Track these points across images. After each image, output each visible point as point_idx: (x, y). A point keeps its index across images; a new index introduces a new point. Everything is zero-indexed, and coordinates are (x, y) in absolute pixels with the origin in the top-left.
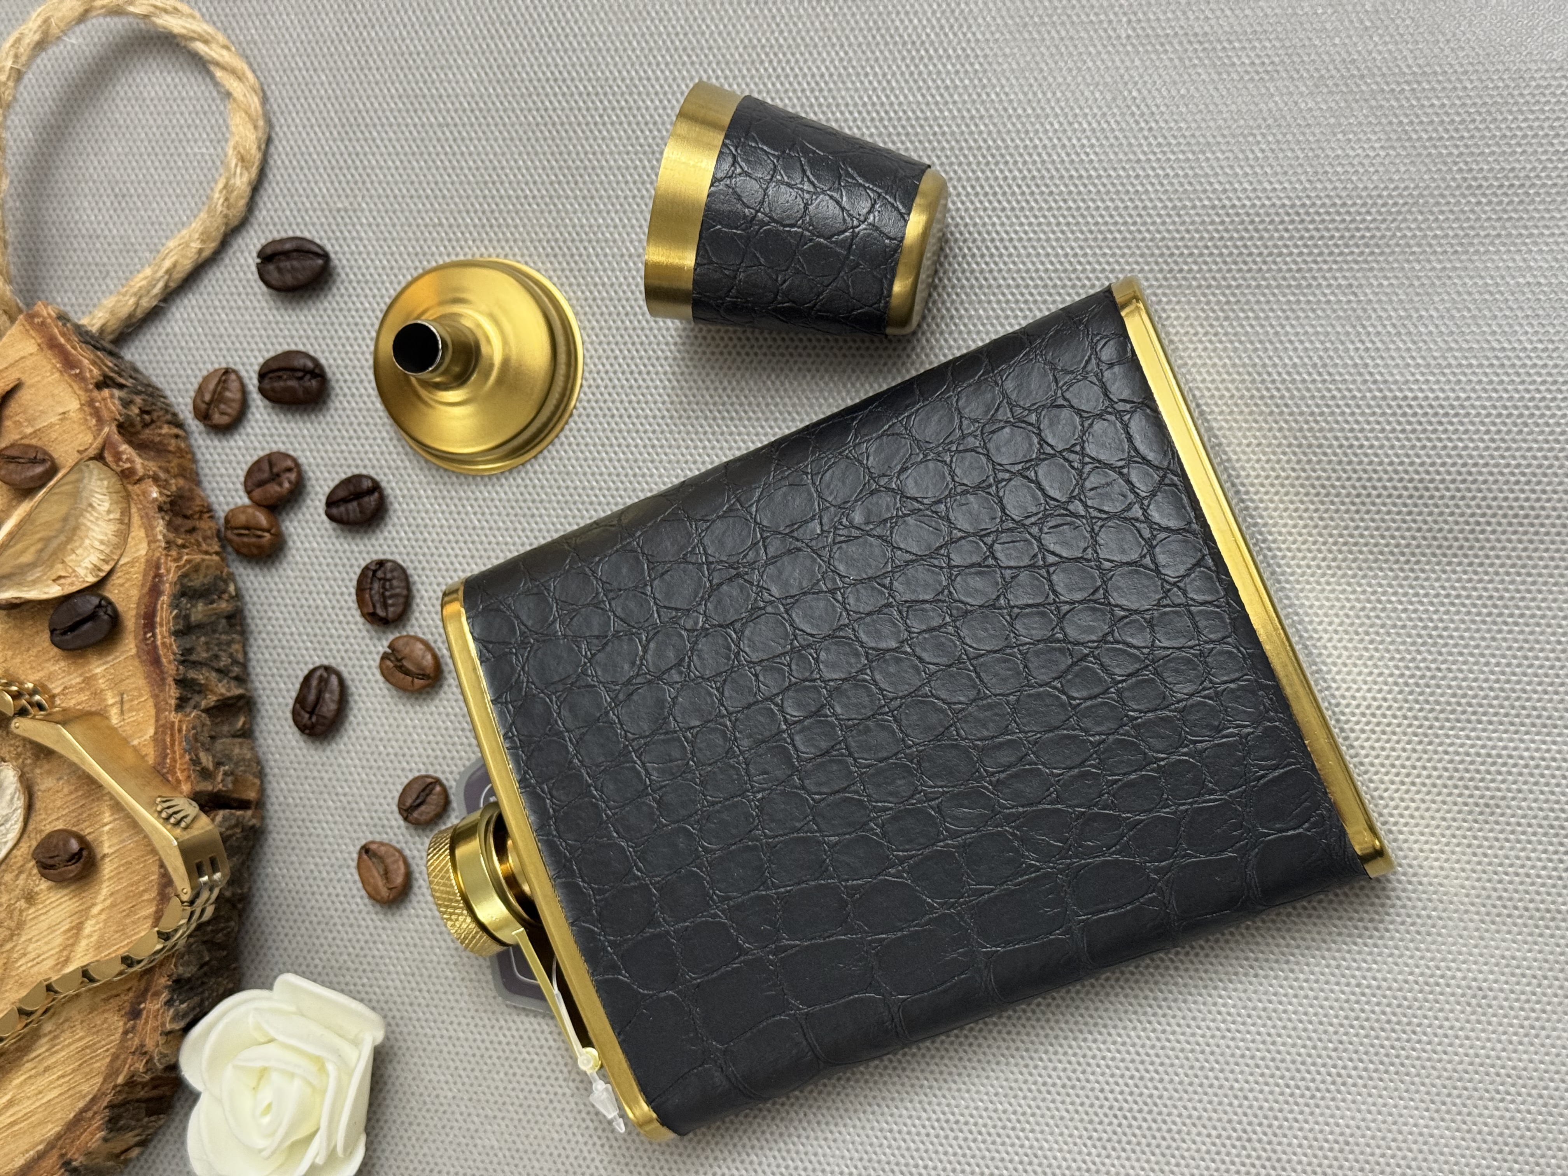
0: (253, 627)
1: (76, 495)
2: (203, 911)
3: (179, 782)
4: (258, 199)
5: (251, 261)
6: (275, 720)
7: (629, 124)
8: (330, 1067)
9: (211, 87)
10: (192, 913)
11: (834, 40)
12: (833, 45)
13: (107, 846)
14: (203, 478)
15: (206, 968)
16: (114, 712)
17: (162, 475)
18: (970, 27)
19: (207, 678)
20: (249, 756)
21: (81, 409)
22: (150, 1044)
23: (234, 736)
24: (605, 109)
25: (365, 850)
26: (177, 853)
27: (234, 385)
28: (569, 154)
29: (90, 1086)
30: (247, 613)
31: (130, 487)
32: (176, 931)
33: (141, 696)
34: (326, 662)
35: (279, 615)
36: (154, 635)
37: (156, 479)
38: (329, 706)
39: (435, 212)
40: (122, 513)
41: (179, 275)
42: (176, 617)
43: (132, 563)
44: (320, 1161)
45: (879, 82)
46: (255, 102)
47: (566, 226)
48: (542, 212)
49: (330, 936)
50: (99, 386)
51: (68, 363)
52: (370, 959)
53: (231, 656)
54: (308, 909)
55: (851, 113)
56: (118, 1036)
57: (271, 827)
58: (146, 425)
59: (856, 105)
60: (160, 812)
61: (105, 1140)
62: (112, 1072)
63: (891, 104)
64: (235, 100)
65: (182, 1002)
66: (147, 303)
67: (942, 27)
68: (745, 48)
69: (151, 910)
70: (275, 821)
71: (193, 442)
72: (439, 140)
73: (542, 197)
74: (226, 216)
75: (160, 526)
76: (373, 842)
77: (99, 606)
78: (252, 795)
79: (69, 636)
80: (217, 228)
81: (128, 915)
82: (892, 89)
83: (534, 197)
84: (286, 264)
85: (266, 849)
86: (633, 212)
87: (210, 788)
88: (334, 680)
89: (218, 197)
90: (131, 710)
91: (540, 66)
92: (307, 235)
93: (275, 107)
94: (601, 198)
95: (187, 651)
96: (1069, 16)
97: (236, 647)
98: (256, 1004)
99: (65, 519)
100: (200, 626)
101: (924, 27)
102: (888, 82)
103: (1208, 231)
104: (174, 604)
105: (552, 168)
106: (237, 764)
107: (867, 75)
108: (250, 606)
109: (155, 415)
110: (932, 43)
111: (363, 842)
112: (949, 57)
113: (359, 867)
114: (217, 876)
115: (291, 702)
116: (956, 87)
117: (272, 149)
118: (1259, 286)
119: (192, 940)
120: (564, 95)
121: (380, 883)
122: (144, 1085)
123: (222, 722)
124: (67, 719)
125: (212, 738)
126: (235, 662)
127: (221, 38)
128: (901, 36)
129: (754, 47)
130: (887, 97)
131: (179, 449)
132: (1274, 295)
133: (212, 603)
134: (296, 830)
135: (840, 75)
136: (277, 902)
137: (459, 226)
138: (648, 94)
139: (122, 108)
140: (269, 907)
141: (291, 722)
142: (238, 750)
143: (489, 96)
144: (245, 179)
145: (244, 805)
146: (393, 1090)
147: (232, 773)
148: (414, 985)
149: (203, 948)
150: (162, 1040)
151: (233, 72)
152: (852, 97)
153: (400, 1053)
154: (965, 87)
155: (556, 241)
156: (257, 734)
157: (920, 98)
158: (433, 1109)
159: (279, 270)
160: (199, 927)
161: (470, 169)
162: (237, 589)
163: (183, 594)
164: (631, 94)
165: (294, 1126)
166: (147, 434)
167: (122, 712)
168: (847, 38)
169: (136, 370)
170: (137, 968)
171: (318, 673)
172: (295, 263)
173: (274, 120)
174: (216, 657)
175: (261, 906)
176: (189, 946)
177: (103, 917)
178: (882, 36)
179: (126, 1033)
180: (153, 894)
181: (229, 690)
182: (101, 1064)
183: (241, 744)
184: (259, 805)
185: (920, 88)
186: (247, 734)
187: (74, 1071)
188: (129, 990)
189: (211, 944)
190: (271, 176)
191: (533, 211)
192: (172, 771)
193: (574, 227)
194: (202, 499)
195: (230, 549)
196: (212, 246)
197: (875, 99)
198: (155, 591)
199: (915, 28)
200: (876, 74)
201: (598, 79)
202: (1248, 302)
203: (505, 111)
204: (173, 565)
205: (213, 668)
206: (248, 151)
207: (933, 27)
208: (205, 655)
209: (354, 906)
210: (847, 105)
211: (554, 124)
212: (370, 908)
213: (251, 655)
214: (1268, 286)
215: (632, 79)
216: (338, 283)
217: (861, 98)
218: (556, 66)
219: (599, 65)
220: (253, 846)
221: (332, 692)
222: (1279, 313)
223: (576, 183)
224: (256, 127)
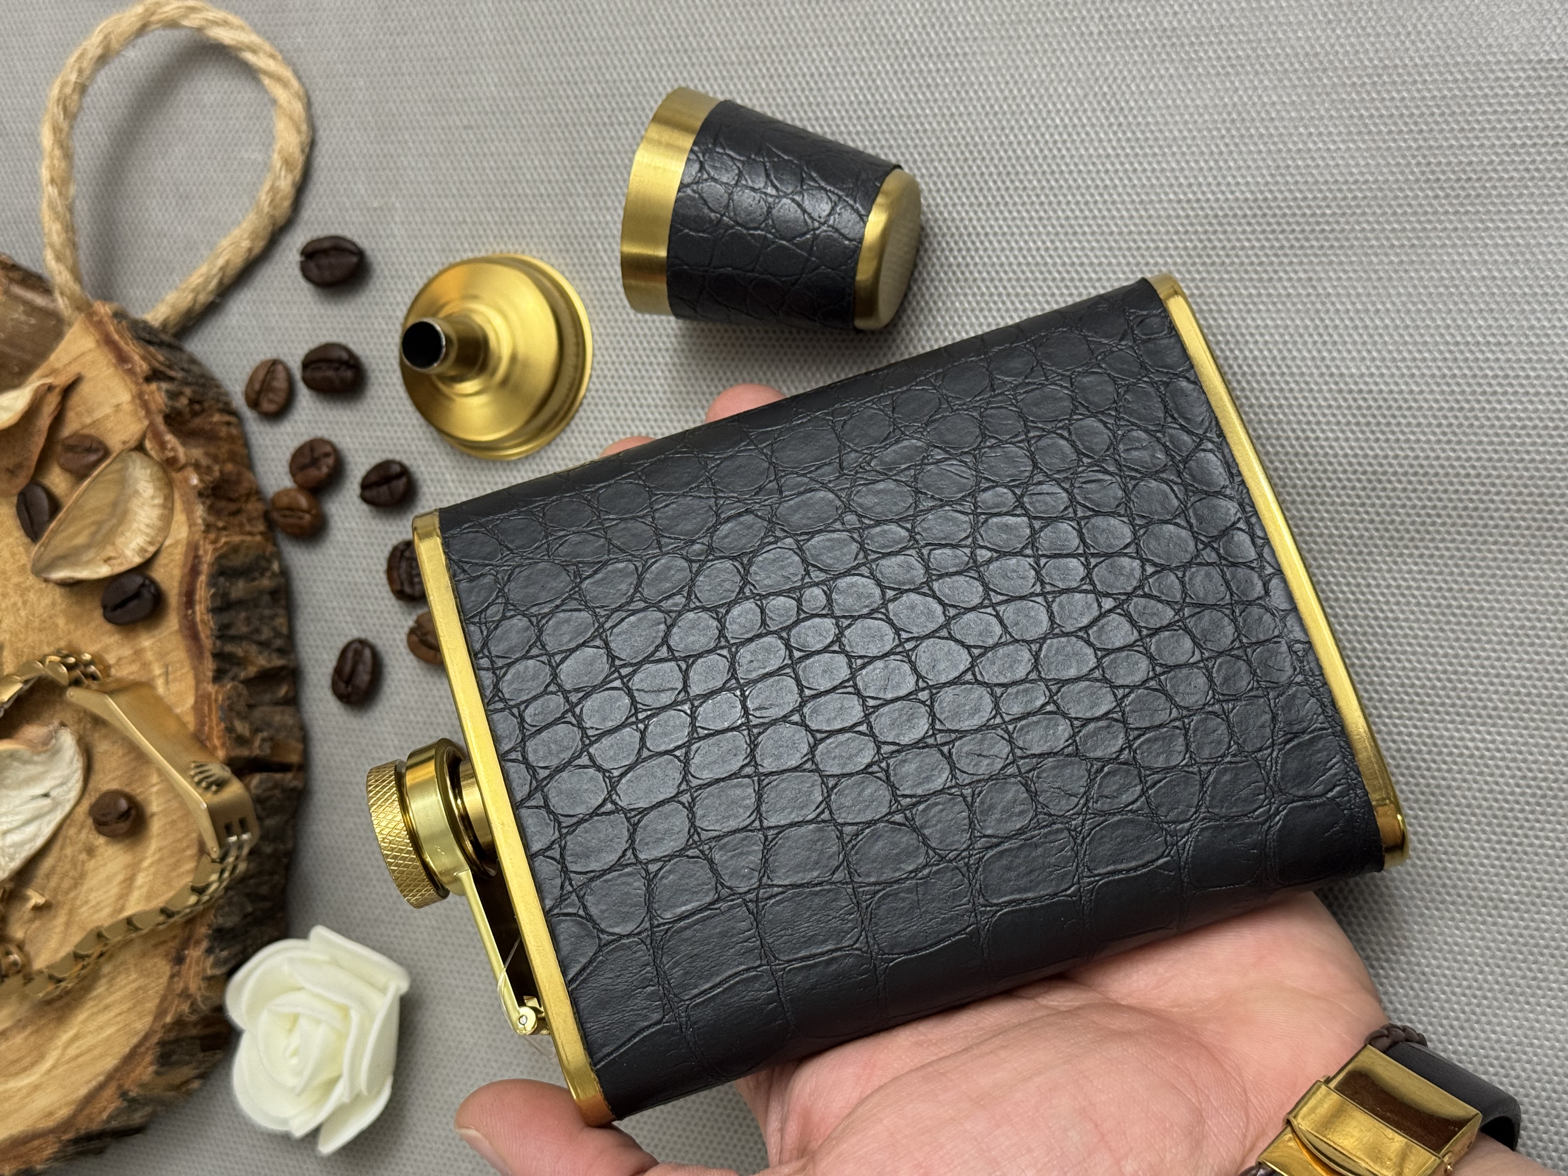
1: (123, 482)
2: (235, 868)
3: (215, 748)
5: (296, 258)
6: (317, 689)
8: (354, 1015)
9: (260, 94)
10: (223, 870)
11: (824, 40)
12: (823, 46)
13: (155, 805)
15: (249, 919)
16: (160, 683)
17: (207, 462)
19: (246, 652)
20: (292, 722)
21: (132, 401)
22: (193, 987)
23: (275, 704)
24: (613, 110)
26: (207, 815)
27: (281, 375)
29: (142, 1024)
31: (173, 475)
32: (208, 886)
33: (183, 668)
34: (363, 636)
36: (194, 613)
37: (197, 466)
38: (363, 677)
39: (460, 210)
40: (166, 498)
41: (231, 272)
42: (214, 596)
43: (175, 545)
44: (346, 1099)
45: (866, 81)
46: (298, 108)
47: (577, 223)
48: (556, 210)
50: (148, 379)
51: (122, 358)
53: (274, 629)
56: (164, 979)
58: (195, 414)
59: (843, 104)
60: (193, 777)
61: (157, 1073)
62: (160, 1013)
63: (876, 102)
64: (281, 106)
65: (223, 950)
66: (203, 298)
67: (924, 27)
69: (192, 864)
71: (247, 428)
72: (463, 141)
74: (272, 216)
75: (200, 511)
77: (143, 585)
78: (294, 758)
79: (118, 612)
80: (264, 227)
81: (173, 870)
82: (877, 88)
84: (324, 261)
87: (246, 754)
89: (264, 198)
90: (175, 680)
93: (319, 111)
95: (225, 627)
97: (281, 620)
98: (293, 954)
99: (115, 504)
100: (240, 602)
101: (907, 27)
102: (874, 81)
103: (1173, 225)
104: (212, 582)
106: (278, 731)
107: (853, 74)
108: (297, 582)
109: (206, 405)
110: (915, 42)
112: (930, 56)
114: (245, 837)
115: (331, 673)
116: (937, 85)
117: (316, 152)
119: (231, 893)
122: (193, 1024)
123: (262, 691)
124: (119, 689)
125: (251, 707)
126: (278, 634)
127: (267, 47)
128: (886, 36)
129: (749, 48)
130: (873, 95)
131: (231, 435)
133: (254, 579)
134: (338, 791)
135: (829, 75)
137: (481, 223)
140: (316, 862)
141: (330, 690)
142: (282, 717)
143: (509, 99)
144: (290, 181)
145: (285, 768)
147: (271, 739)
148: (439, 938)
149: (243, 900)
150: (203, 985)
151: (278, 79)
152: (840, 96)
153: (427, 1001)
154: (946, 85)
155: (569, 237)
156: (302, 701)
157: (903, 96)
159: (319, 267)
160: (235, 881)
161: (491, 168)
162: (283, 567)
163: (222, 573)
165: (318, 1071)
167: (167, 683)
168: (836, 38)
169: (194, 361)
170: (176, 918)
171: (355, 646)
172: (333, 260)
173: (317, 124)
174: (258, 630)
176: (226, 898)
177: (152, 870)
178: (869, 36)
179: (172, 976)
180: (193, 852)
181: (269, 661)
182: (151, 1005)
183: (285, 712)
184: (303, 767)
185: (903, 87)
186: (293, 701)
187: (129, 1009)
188: (174, 937)
189: (253, 897)
190: (314, 178)
191: (548, 208)
192: (209, 738)
193: (584, 223)
194: (252, 482)
195: (278, 530)
196: (260, 245)
197: (861, 97)
198: (194, 571)
199: (899, 28)
200: (862, 74)
204: (210, 548)
205: (253, 641)
206: (292, 155)
207: (916, 27)
208: (245, 629)
216: (372, 279)
217: (848, 97)
220: (297, 806)
221: (366, 664)
223: (587, 181)
224: (299, 132)
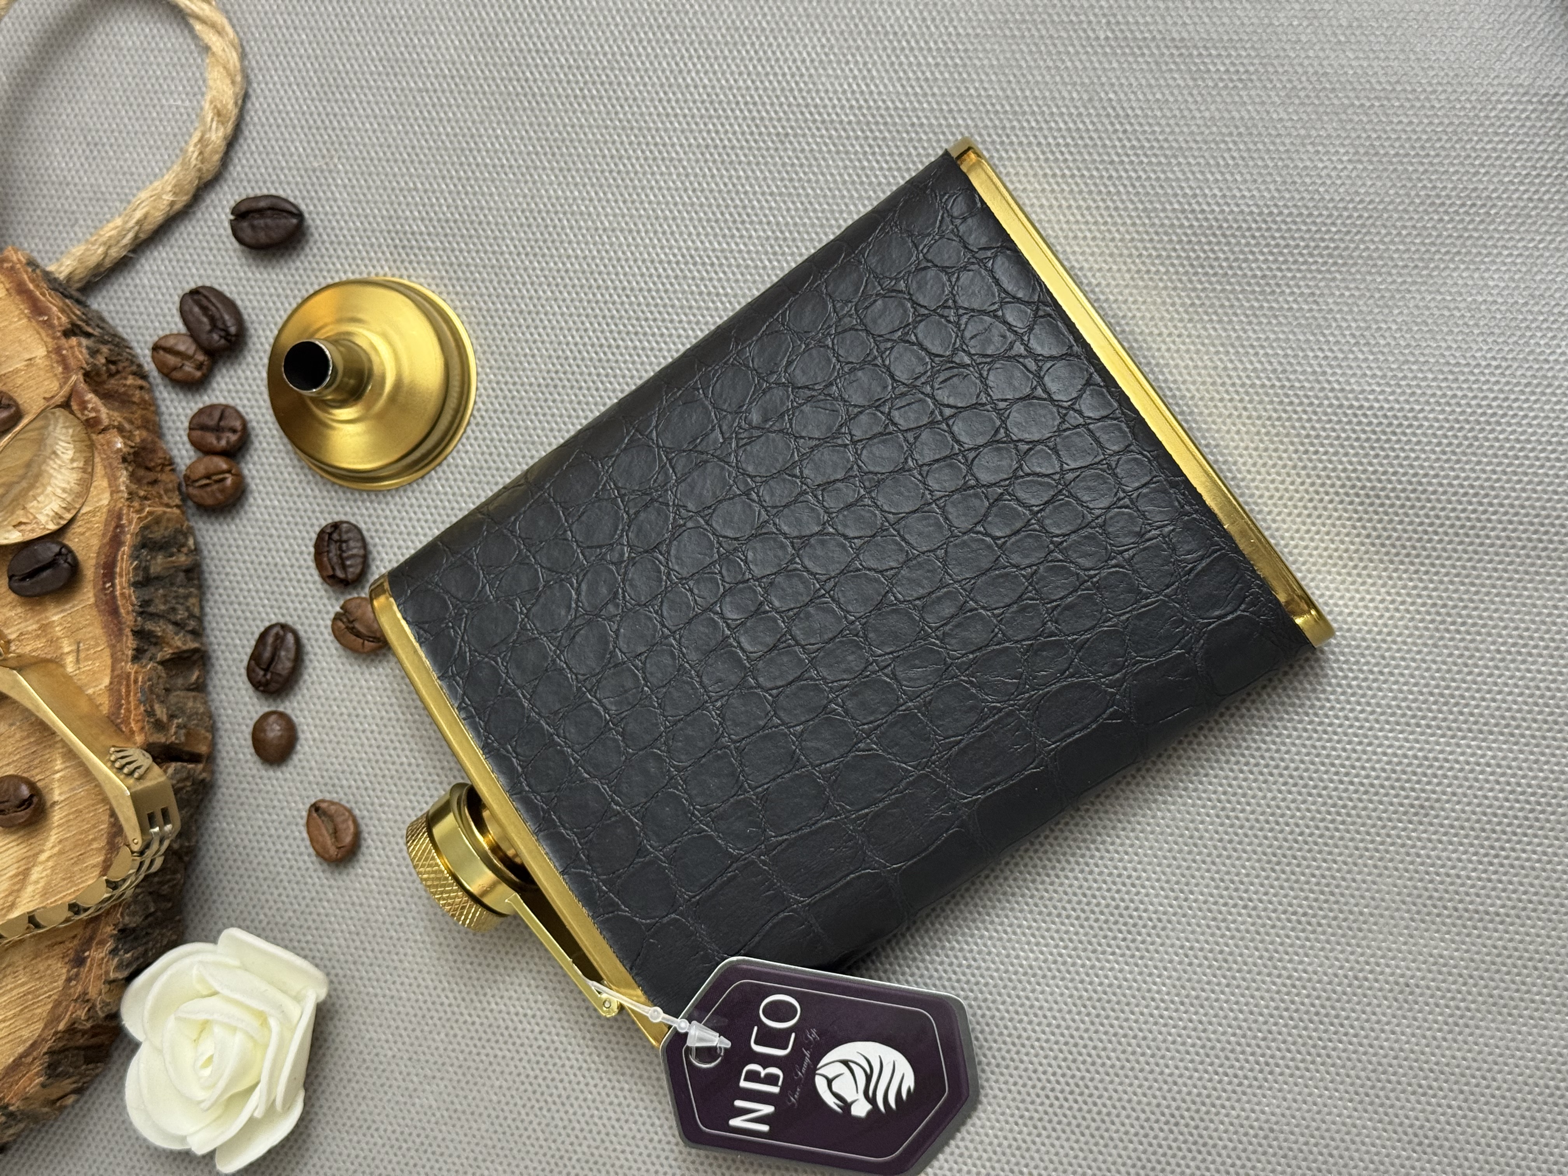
0: (210, 582)
1: (40, 442)
2: (152, 862)
3: (132, 732)
4: (232, 154)
5: (225, 217)
6: (228, 676)
7: (609, 98)
8: (273, 1022)
9: (189, 41)
10: (142, 864)
11: (817, 26)
12: (816, 32)
13: (57, 794)
14: (166, 431)
15: (150, 919)
16: (70, 660)
17: (127, 426)
18: (951, 20)
19: (164, 631)
20: (201, 710)
21: (48, 356)
22: (93, 992)
23: (188, 690)
24: (585, 83)
25: (316, 808)
26: (130, 803)
28: (548, 125)
29: (31, 1031)
30: (205, 568)
31: (94, 437)
32: (124, 880)
33: (97, 645)
34: (282, 620)
35: (237, 571)
36: (113, 586)
37: (120, 430)
38: (284, 664)
39: (411, 176)
40: (86, 463)
41: (149, 227)
42: (136, 569)
43: (93, 513)
44: (258, 1114)
45: (860, 70)
46: (233, 57)
47: (541, 197)
48: (518, 182)
49: (276, 892)
50: (67, 334)
51: (37, 309)
52: (315, 916)
53: (187, 609)
54: (255, 865)
55: (830, 99)
56: (61, 982)
57: (220, 782)
58: (111, 375)
59: (835, 92)
60: (114, 762)
61: (43, 1086)
62: (53, 1019)
63: (871, 93)
64: (213, 54)
65: (126, 952)
66: (115, 253)
67: (924, 20)
68: (728, 29)
69: (101, 858)
70: (224, 776)
71: (157, 394)
72: (417, 105)
73: (519, 167)
74: (200, 170)
75: (123, 477)
76: (323, 801)
77: (60, 554)
78: (203, 749)
79: (27, 583)
80: (190, 181)
81: (75, 863)
82: (872, 78)
83: (511, 167)
84: (260, 222)
85: (215, 804)
86: (609, 186)
87: (163, 740)
88: (290, 638)
89: (193, 151)
90: (87, 659)
91: (522, 37)
92: (281, 193)
93: (254, 63)
94: (578, 170)
95: (146, 603)
96: (1050, 15)
97: (192, 600)
98: (199, 958)
99: (28, 465)
100: (158, 578)
101: (906, 19)
102: (869, 71)
103: (1177, 235)
104: (134, 556)
105: (530, 139)
106: (190, 718)
107: (847, 63)
108: (208, 561)
109: (121, 366)
110: (914, 35)
111: (313, 801)
112: (930, 49)
113: (308, 825)
114: (168, 827)
115: (246, 659)
116: (936, 79)
117: (249, 105)
118: (1223, 290)
119: (139, 890)
120: (545, 66)
121: (329, 841)
122: (84, 1033)
123: (177, 675)
124: (22, 666)
125: (167, 690)
126: (192, 616)
128: (883, 26)
129: (737, 29)
130: (867, 85)
131: (143, 400)
132: (1238, 299)
133: (171, 555)
134: (245, 785)
135: (821, 62)
136: (224, 857)
137: (434, 192)
138: (629, 70)
139: (97, 56)
140: (215, 861)
141: (245, 678)
142: (191, 703)
143: (471, 64)
144: (221, 134)
145: (195, 758)
146: (333, 1047)
147: (185, 727)
148: (358, 943)
149: (149, 898)
150: (105, 988)
151: (213, 26)
152: (832, 84)
153: (341, 1010)
154: (945, 80)
155: (531, 211)
156: (210, 688)
157: (900, 89)
158: (372, 1066)
159: (253, 227)
160: (146, 877)
161: (447, 135)
162: (196, 543)
163: (144, 546)
164: (612, 69)
165: (234, 1079)
166: (112, 384)
167: (78, 661)
168: (830, 25)
169: (102, 319)
170: (83, 916)
171: (274, 631)
172: (269, 221)
173: (252, 76)
174: (174, 609)
175: (207, 860)
176: (135, 896)
177: (50, 864)
178: (865, 25)
179: (69, 980)
180: (102, 843)
181: (185, 643)
182: (43, 1010)
183: (195, 698)
184: (209, 759)
185: (900, 79)
186: (200, 688)
187: (14, 1016)
188: (74, 937)
189: (157, 896)
190: (247, 133)
191: (509, 181)
192: (126, 722)
193: (549, 198)
194: (165, 452)
195: (190, 503)
196: (184, 199)
197: (855, 87)
198: (115, 541)
199: (897, 19)
200: (856, 63)
201: (580, 53)
202: (1212, 305)
203: (485, 79)
204: (135, 516)
205: (170, 621)
206: (225, 106)
207: (915, 19)
208: (162, 607)
209: (301, 864)
210: (827, 91)
211: (534, 95)
212: (318, 866)
213: (208, 610)
214: (1233, 291)
215: (613, 54)
216: (311, 244)
217: (841, 85)
218: (539, 37)
219: (581, 39)
220: (202, 800)
221: (287, 650)
222: (1243, 318)
223: (554, 155)
224: (233, 82)
